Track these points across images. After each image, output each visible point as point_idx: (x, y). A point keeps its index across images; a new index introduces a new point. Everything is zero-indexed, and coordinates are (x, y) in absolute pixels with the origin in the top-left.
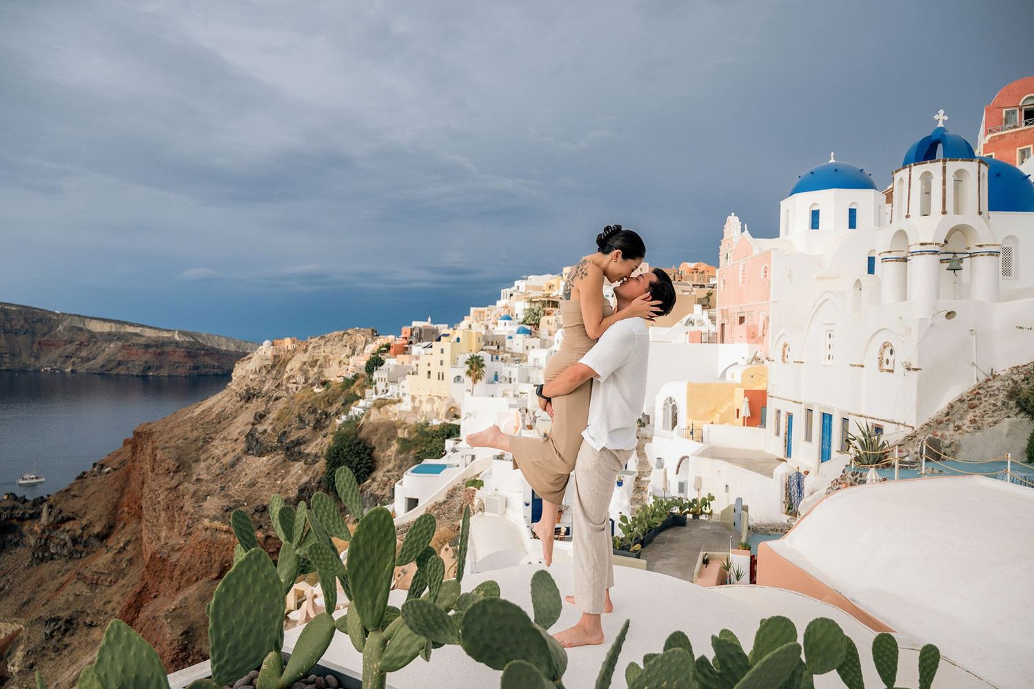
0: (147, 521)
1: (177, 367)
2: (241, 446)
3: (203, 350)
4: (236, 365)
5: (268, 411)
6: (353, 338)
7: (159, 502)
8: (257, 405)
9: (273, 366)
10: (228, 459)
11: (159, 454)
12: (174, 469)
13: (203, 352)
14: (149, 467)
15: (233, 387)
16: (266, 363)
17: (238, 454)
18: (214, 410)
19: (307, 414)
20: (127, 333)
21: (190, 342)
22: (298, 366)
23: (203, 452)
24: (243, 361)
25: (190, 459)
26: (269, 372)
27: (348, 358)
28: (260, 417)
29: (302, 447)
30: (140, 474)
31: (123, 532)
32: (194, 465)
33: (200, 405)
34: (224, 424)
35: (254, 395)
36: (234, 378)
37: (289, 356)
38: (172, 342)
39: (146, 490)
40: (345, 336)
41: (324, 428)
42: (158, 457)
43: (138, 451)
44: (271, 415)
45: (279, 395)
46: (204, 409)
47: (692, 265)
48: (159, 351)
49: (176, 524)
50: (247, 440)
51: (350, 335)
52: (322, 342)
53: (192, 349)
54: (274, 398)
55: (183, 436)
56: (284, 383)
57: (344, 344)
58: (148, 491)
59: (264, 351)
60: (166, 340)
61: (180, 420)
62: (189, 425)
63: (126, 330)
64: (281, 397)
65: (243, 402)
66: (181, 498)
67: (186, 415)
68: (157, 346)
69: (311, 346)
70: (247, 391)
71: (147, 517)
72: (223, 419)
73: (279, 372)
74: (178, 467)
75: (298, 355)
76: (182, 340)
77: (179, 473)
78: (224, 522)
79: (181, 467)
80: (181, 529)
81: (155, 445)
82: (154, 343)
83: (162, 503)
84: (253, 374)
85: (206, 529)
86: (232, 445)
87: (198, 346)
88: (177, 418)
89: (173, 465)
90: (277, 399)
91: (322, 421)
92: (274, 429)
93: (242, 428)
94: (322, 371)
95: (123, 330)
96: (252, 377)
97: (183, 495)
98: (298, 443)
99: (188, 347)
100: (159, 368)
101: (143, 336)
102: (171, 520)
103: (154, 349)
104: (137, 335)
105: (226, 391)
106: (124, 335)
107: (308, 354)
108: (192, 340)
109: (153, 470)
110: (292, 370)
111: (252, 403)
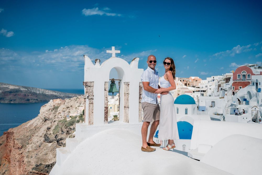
0: (12, 165)
1: (21, 100)
2: (43, 139)
3: (31, 93)
4: (41, 108)
5: (52, 126)
6: (80, 99)
7: (16, 158)
8: (48, 124)
9: (53, 109)
10: (38, 144)
11: (16, 142)
12: (21, 147)
13: (31, 94)
14: (12, 145)
15: (40, 116)
16: (51, 108)
17: (42, 142)
18: (33, 125)
19: (64, 129)
20: (3, 87)
21: (26, 90)
22: (62, 109)
23: (30, 141)
24: (44, 106)
25: (26, 143)
26: (52, 111)
27: (78, 107)
28: (49, 129)
29: (63, 141)
30: (9, 147)
31: (4, 167)
32: (27, 146)
33: (29, 122)
34: (37, 130)
35: (47, 119)
36: (40, 113)
37: (59, 105)
38: (19, 91)
39: (12, 154)
40: (78, 99)
41: (70, 134)
42: (15, 143)
43: (9, 139)
44: (52, 128)
45: (55, 120)
46: (30, 124)
47: (193, 78)
48: (15, 94)
49: (22, 166)
50: (44, 137)
51: (79, 98)
52: (70, 101)
53: (27, 93)
54: (54, 121)
55: (24, 135)
56: (57, 115)
57: (77, 102)
58: (12, 155)
59: (50, 103)
60: (18, 90)
61: (22, 128)
62: (25, 130)
63: (3, 86)
64: (56, 121)
65: (43, 122)
66: (23, 158)
67: (25, 126)
68: (14, 92)
69: (66, 102)
70: (45, 118)
71: (12, 163)
72: (37, 129)
73: (55, 111)
74: (22, 146)
75: (62, 105)
76: (23, 90)
77: (22, 149)
78: (36, 170)
79: (23, 146)
80: (23, 169)
81: (14, 138)
82: (13, 91)
83: (17, 159)
84: (47, 111)
85: (31, 173)
86: (40, 138)
87: (29, 92)
88: (21, 127)
89: (20, 146)
90: (55, 121)
91: (69, 131)
92: (53, 133)
93: (43, 132)
94: (70, 111)
95: (2, 86)
96: (46, 112)
97: (24, 157)
98: (61, 139)
99: (25, 93)
100: (15, 100)
101: (9, 89)
102: (20, 165)
103: (13, 93)
104: (7, 88)
105: (37, 117)
106: (3, 88)
107: (65, 105)
108: (27, 90)
109: (14, 147)
110: (60, 111)
111: (46, 122)
